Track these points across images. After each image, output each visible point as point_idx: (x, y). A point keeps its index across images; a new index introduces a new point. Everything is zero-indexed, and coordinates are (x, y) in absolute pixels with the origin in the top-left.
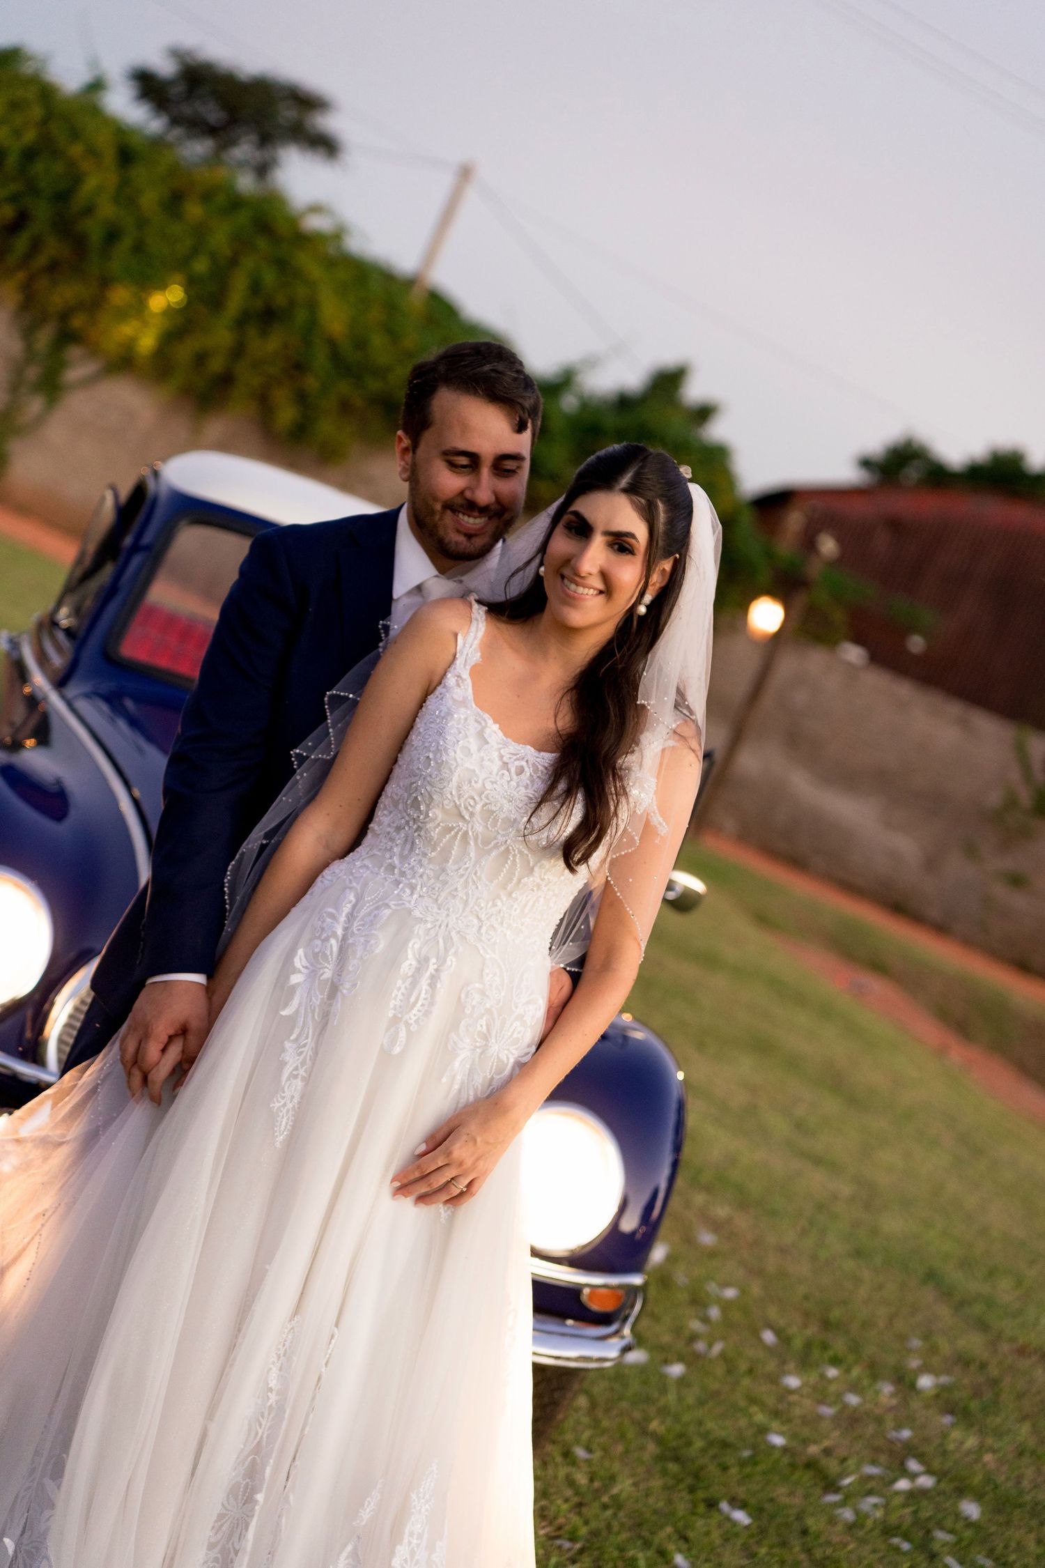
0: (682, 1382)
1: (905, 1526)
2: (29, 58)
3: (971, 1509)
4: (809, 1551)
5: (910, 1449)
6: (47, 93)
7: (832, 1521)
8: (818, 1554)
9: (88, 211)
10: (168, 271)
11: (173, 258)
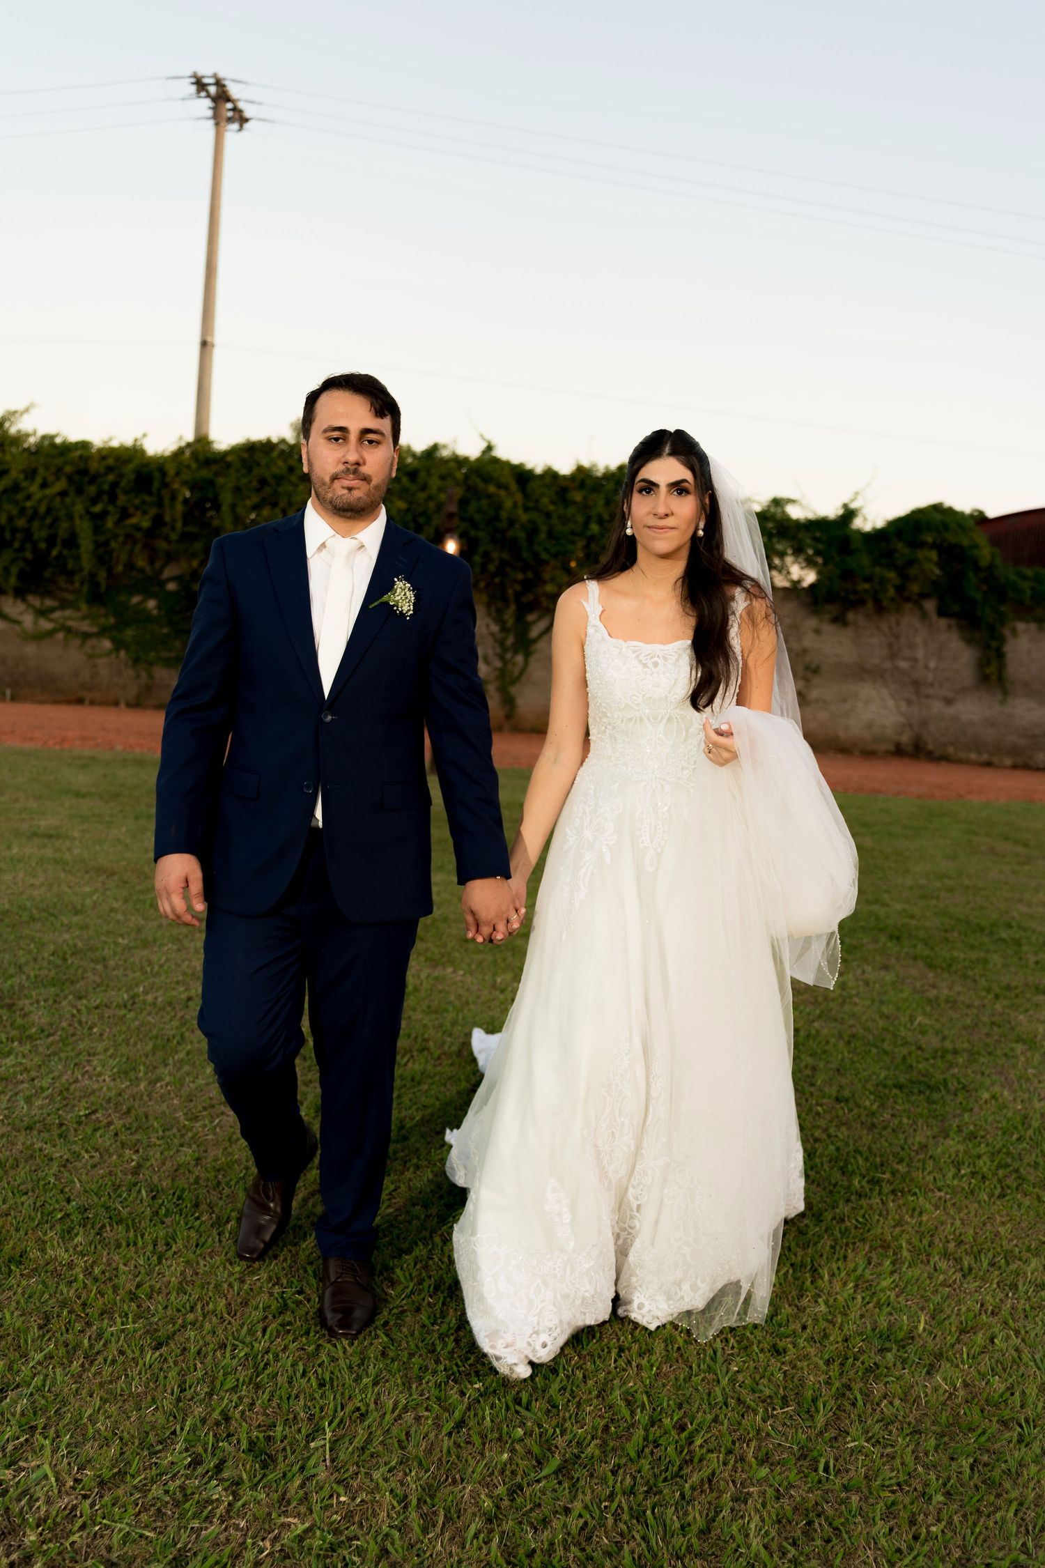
2: (445, 446)
6: (459, 462)
9: (512, 523)
10: (574, 543)
11: (573, 533)
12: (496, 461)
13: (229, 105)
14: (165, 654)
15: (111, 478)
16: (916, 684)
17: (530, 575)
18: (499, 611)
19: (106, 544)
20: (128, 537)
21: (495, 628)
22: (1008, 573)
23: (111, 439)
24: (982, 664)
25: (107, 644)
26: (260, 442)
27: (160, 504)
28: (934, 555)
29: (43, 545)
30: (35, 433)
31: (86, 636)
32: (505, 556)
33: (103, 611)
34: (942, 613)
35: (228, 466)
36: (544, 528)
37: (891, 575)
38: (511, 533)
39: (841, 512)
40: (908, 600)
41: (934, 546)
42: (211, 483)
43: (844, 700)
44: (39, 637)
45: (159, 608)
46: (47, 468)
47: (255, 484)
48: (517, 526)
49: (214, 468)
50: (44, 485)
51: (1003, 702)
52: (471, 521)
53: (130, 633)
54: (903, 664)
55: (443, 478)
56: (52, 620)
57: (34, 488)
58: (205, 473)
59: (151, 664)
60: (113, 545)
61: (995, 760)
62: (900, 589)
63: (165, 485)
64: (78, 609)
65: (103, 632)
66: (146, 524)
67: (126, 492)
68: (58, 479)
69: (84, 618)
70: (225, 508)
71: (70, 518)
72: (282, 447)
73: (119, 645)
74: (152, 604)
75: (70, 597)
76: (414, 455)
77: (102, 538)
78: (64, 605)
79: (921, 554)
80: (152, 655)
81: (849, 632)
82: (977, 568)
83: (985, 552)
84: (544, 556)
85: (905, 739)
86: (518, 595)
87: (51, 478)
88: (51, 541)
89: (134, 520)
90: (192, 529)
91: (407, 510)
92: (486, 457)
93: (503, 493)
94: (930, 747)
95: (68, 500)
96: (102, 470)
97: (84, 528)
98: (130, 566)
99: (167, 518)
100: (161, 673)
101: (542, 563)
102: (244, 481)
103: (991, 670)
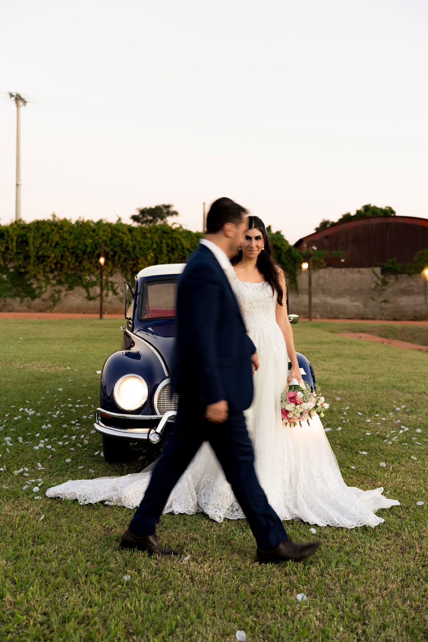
0: (342, 430)
1: (404, 440)
2: (104, 220)
3: (419, 431)
4: (383, 454)
5: (401, 424)
6: (109, 225)
7: (387, 445)
8: (386, 453)
9: (127, 245)
10: (148, 251)
11: (148, 248)
12: (122, 224)
13: (21, 100)
14: (10, 293)
17: (135, 262)
18: (126, 274)
21: (125, 280)
24: (291, 284)
26: (41, 221)
27: (7, 243)
32: (126, 256)
35: (31, 229)
36: (138, 247)
38: (127, 249)
42: (25, 235)
45: (7, 278)
47: (40, 235)
48: (129, 246)
49: (26, 230)
51: (298, 296)
52: (114, 245)
55: (104, 231)
58: (22, 232)
59: (5, 297)
63: (9, 236)
66: (3, 249)
70: (31, 244)
72: (49, 222)
74: (5, 276)
76: (94, 223)
80: (5, 294)
84: (138, 256)
86: (131, 269)
90: (20, 251)
91: (93, 243)
92: (119, 222)
93: (124, 236)
99: (10, 247)
100: (9, 300)
101: (138, 258)
102: (37, 234)
103: (293, 285)
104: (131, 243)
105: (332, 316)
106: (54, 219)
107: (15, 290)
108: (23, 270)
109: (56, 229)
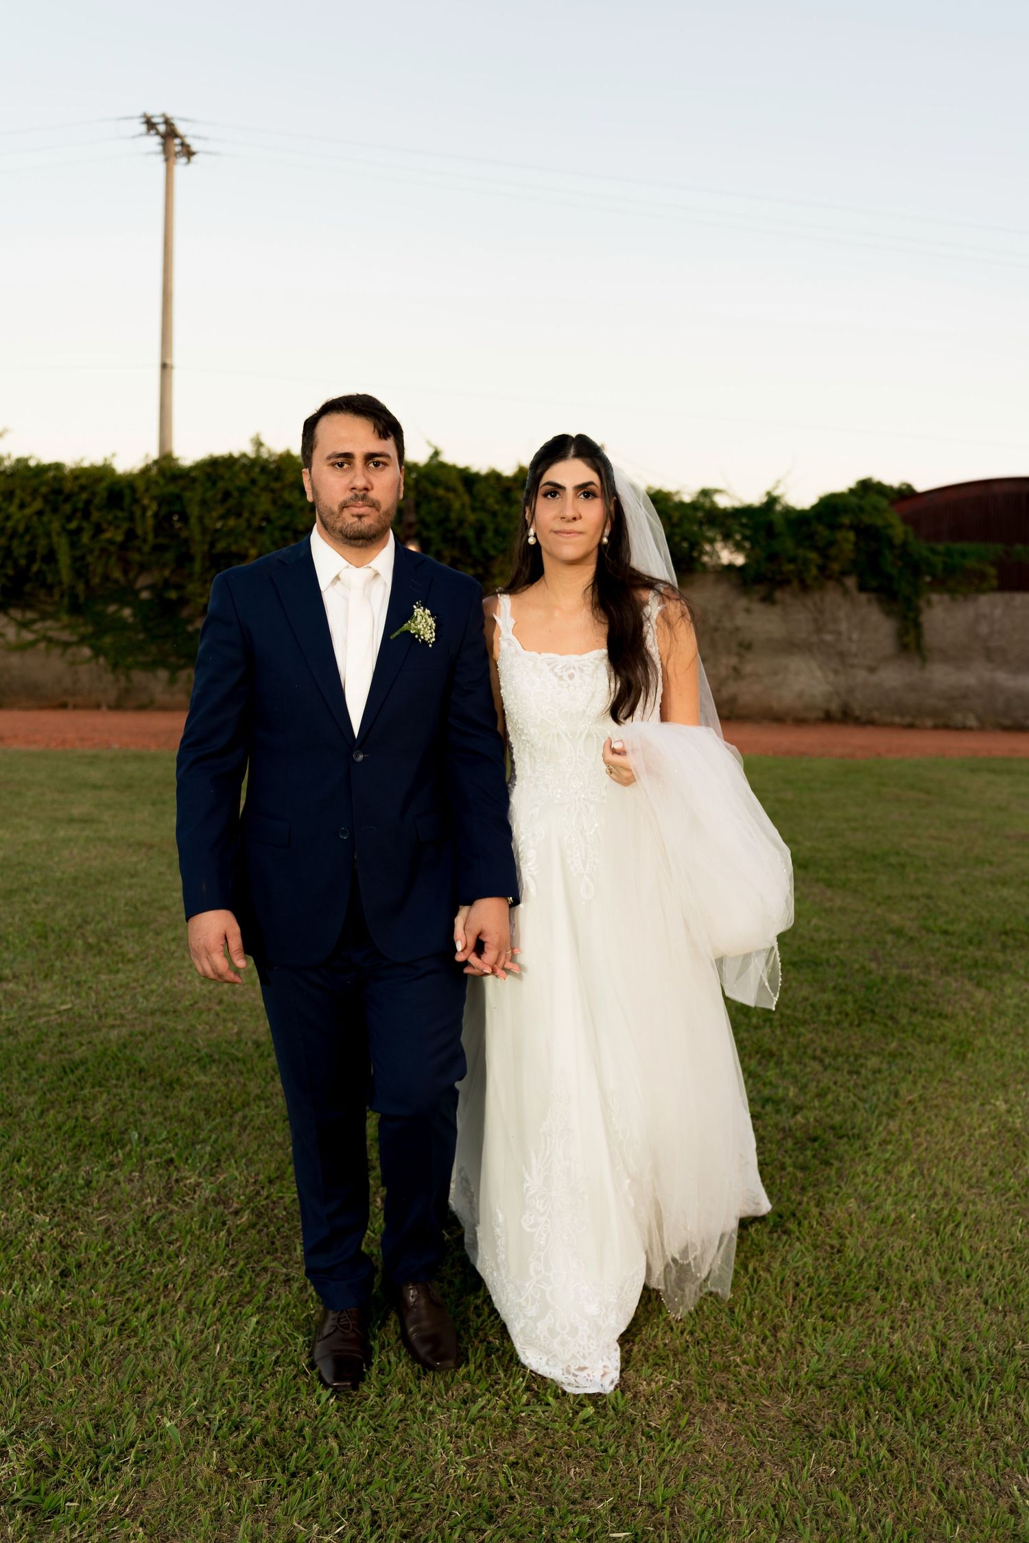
12: (443, 466)
13: (177, 141)
14: (141, 658)
15: (84, 496)
16: (842, 655)
17: (480, 570)
19: (83, 558)
20: (103, 550)
22: (920, 548)
23: (82, 460)
24: (901, 634)
25: (86, 652)
26: (222, 457)
27: (131, 518)
28: (851, 536)
29: (23, 562)
30: (9, 457)
31: (66, 645)
32: (456, 553)
33: (81, 620)
34: (862, 588)
35: (194, 480)
36: (491, 527)
37: (813, 556)
39: (764, 499)
40: (829, 577)
41: (852, 527)
42: (179, 497)
43: (776, 673)
44: (22, 648)
45: (134, 615)
46: (23, 490)
47: (219, 496)
49: (181, 483)
50: (22, 506)
51: (922, 668)
53: (107, 640)
54: (829, 638)
56: (33, 632)
57: (13, 509)
58: (173, 489)
59: (129, 668)
60: (90, 559)
61: (918, 722)
62: (822, 569)
63: (136, 501)
64: (57, 619)
65: (82, 640)
66: (119, 538)
67: (99, 509)
68: (34, 499)
69: (64, 627)
70: (193, 520)
71: (48, 535)
72: (244, 461)
73: (98, 652)
74: (127, 612)
75: (50, 609)
77: (78, 553)
78: (44, 617)
79: (840, 535)
80: (130, 660)
81: (778, 609)
82: (892, 546)
83: (900, 532)
84: (492, 552)
85: (834, 706)
87: (28, 499)
88: (31, 557)
89: (107, 535)
90: (163, 540)
92: (434, 462)
94: (857, 713)
95: (45, 518)
96: (76, 489)
97: (62, 545)
98: (106, 578)
99: (139, 531)
100: (139, 676)
101: (490, 559)
102: (209, 494)
103: (910, 639)
104: (472, 517)
105: (1008, 722)
106: (258, 451)
107: (153, 649)
108: (173, 595)
109: (262, 480)
